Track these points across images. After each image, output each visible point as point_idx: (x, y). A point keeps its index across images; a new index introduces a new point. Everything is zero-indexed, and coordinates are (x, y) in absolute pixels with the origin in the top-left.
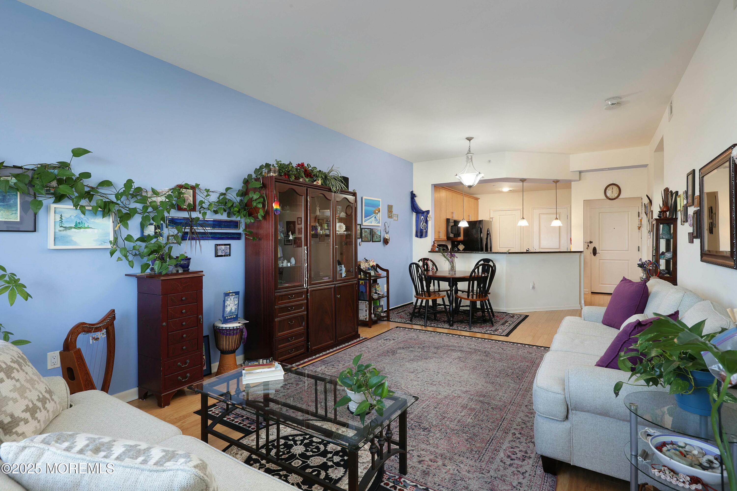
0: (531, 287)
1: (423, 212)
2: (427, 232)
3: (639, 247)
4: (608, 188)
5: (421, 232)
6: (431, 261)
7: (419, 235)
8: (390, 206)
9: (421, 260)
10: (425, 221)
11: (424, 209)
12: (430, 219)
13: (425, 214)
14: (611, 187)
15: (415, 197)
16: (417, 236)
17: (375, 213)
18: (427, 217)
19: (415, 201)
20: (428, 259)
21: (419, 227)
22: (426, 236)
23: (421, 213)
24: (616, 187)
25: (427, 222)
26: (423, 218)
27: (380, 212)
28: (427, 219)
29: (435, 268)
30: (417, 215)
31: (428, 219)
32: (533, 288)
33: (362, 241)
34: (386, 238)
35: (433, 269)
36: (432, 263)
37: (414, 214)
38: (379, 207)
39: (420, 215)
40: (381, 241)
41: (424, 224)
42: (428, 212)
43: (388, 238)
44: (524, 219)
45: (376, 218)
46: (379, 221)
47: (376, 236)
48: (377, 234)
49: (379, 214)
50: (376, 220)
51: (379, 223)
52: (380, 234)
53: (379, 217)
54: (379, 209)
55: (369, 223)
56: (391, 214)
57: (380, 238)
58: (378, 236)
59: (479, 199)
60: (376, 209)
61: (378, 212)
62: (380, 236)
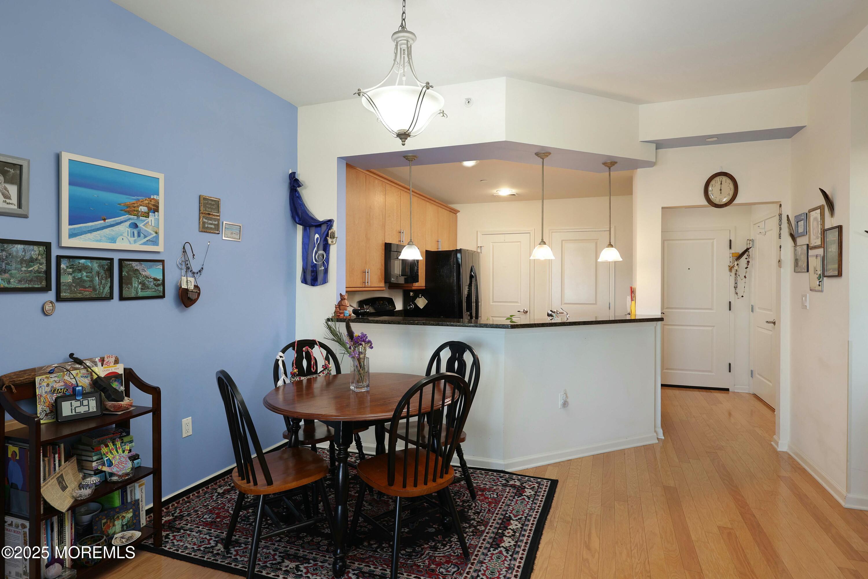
0: (560, 402)
1: (318, 225)
2: (326, 271)
3: (730, 302)
4: (713, 182)
5: (312, 271)
6: (322, 345)
7: (309, 278)
8: (205, 199)
9: (292, 345)
10: (321, 247)
11: (321, 217)
12: (334, 240)
13: (324, 228)
14: (718, 179)
15: (299, 186)
16: (304, 281)
17: (130, 210)
18: (327, 235)
19: (299, 197)
20: (311, 343)
21: (310, 258)
22: (325, 281)
23: (313, 226)
24: (729, 181)
25: (326, 247)
26: (318, 238)
27: (156, 209)
28: (326, 240)
29: (332, 365)
30: (305, 230)
31: (330, 241)
32: (565, 404)
33: (59, 299)
34: (184, 286)
35: (325, 367)
36: (324, 352)
37: (300, 229)
38: (155, 197)
39: (313, 230)
40: (163, 296)
41: (321, 252)
42: (329, 223)
43: (191, 287)
44: (545, 243)
45: (138, 229)
46: (151, 238)
47: (140, 283)
48: (147, 277)
49: (152, 217)
50: (139, 233)
51: (154, 245)
52: (160, 277)
53: (153, 225)
54: (153, 201)
55: (100, 241)
56: (211, 222)
57: (161, 288)
58: (151, 282)
59: (459, 211)
60: (138, 200)
61: (150, 209)
62: (159, 280)
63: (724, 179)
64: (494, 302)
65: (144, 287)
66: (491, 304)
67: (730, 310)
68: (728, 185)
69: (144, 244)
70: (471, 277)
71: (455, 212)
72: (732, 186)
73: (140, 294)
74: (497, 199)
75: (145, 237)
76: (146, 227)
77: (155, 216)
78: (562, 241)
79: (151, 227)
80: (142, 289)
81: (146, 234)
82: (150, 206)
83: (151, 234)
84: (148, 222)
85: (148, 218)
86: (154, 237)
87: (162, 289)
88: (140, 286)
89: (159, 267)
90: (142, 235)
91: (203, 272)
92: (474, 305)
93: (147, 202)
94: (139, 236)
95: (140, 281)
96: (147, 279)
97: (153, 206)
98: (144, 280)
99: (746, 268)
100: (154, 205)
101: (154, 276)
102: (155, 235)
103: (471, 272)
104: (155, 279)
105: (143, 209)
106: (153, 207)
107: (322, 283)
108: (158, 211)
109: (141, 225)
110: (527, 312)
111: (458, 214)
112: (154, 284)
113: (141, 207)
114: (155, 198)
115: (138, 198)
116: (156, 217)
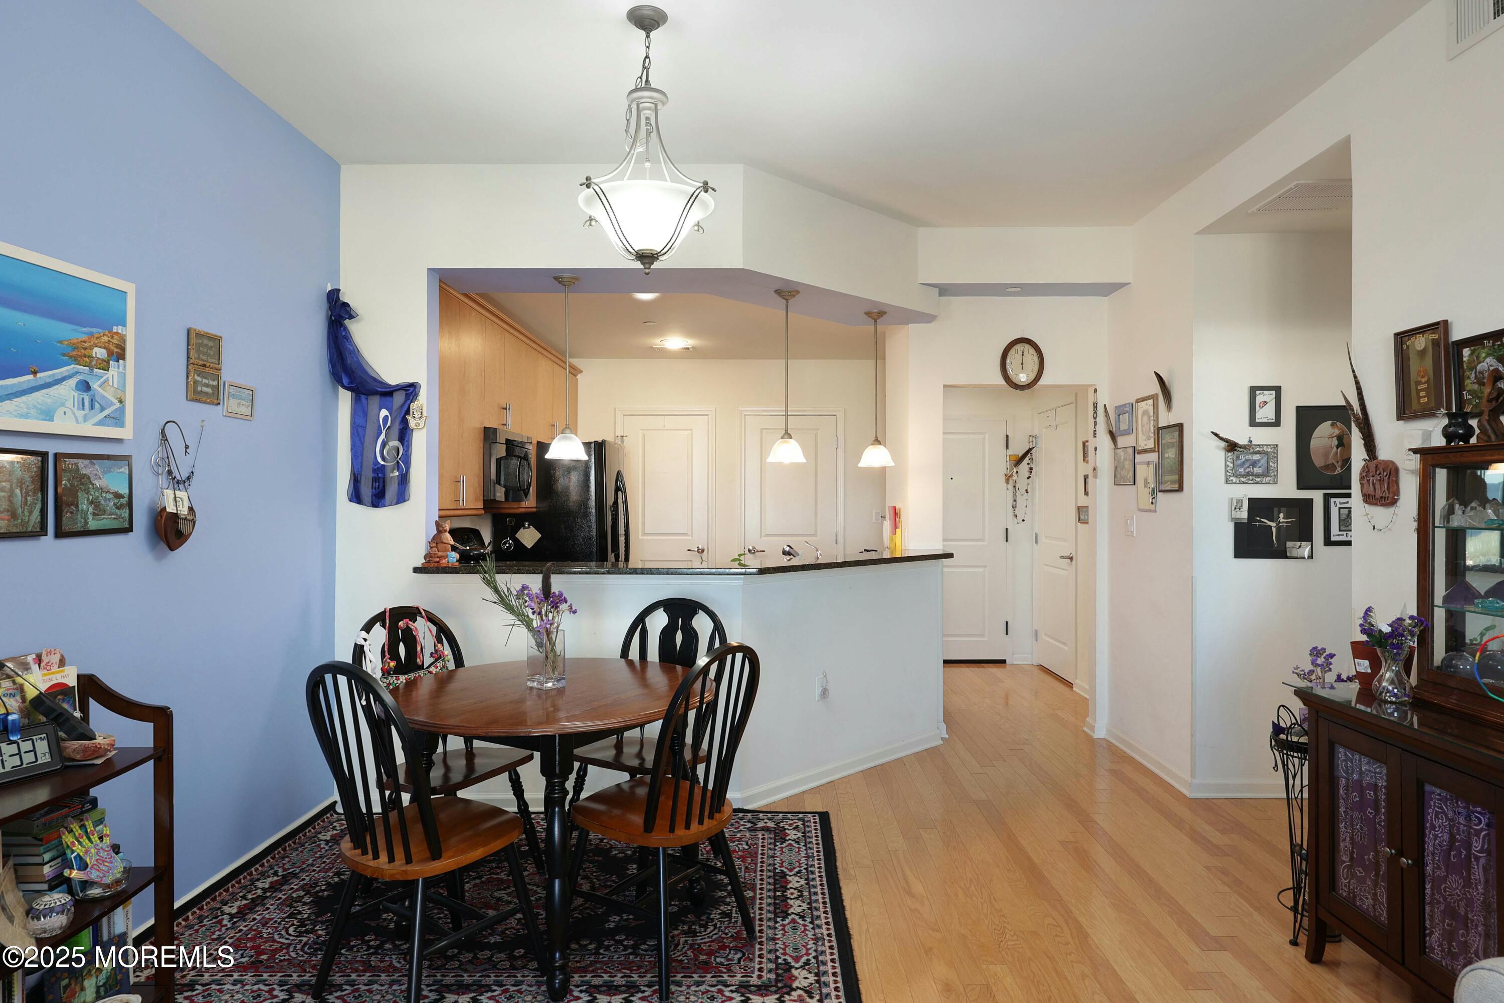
0: (818, 691)
1: (387, 392)
2: (404, 480)
3: (1007, 529)
4: (1012, 352)
5: (375, 480)
6: (431, 618)
7: (367, 491)
8: (199, 335)
9: (379, 618)
10: (395, 432)
11: (392, 377)
12: (422, 422)
13: (399, 398)
14: (1018, 347)
15: (351, 317)
16: (356, 497)
17: (78, 354)
18: (408, 412)
19: (348, 337)
20: (411, 613)
21: (368, 455)
22: (402, 497)
23: (375, 393)
24: (1032, 351)
25: (405, 434)
26: (386, 418)
27: (120, 356)
28: (405, 422)
29: (447, 651)
30: (356, 401)
31: (412, 423)
32: (825, 693)
34: (171, 509)
35: (437, 656)
36: (434, 629)
37: (345, 398)
38: (120, 329)
39: (375, 401)
40: (129, 529)
41: (395, 443)
42: (410, 390)
43: (184, 511)
44: (790, 437)
45: (91, 393)
46: (112, 412)
47: (92, 503)
48: (102, 490)
49: (114, 370)
50: (92, 400)
51: (116, 425)
52: (124, 491)
53: (115, 385)
54: (116, 337)
56: (207, 381)
57: (125, 513)
58: (109, 500)
59: (581, 372)
60: (91, 335)
61: (110, 353)
62: (123, 497)
63: (1027, 347)
64: (644, 534)
65: (99, 510)
66: (641, 537)
67: (1007, 540)
68: (1031, 357)
69: (101, 423)
70: (617, 489)
71: (575, 371)
72: (1036, 359)
73: (93, 524)
74: (662, 354)
75: (103, 409)
76: (103, 390)
77: (118, 368)
78: (762, 430)
79: (112, 389)
80: (94, 514)
81: (104, 404)
82: (112, 347)
83: (112, 404)
84: (108, 379)
85: (108, 370)
86: (116, 410)
87: (127, 515)
88: (91, 510)
89: (122, 470)
90: (97, 406)
91: (194, 480)
92: (622, 539)
93: (106, 339)
94: (92, 407)
95: (91, 498)
96: (104, 495)
97: (117, 347)
98: (98, 497)
99: (1029, 478)
100: (118, 346)
101: (114, 488)
102: (118, 405)
103: (616, 483)
104: (118, 496)
105: (100, 353)
106: (116, 350)
107: (395, 501)
108: (124, 359)
109: (95, 385)
110: (703, 551)
111: (579, 376)
112: (115, 504)
113: (96, 349)
114: (120, 331)
115: (91, 330)
116: (121, 368)
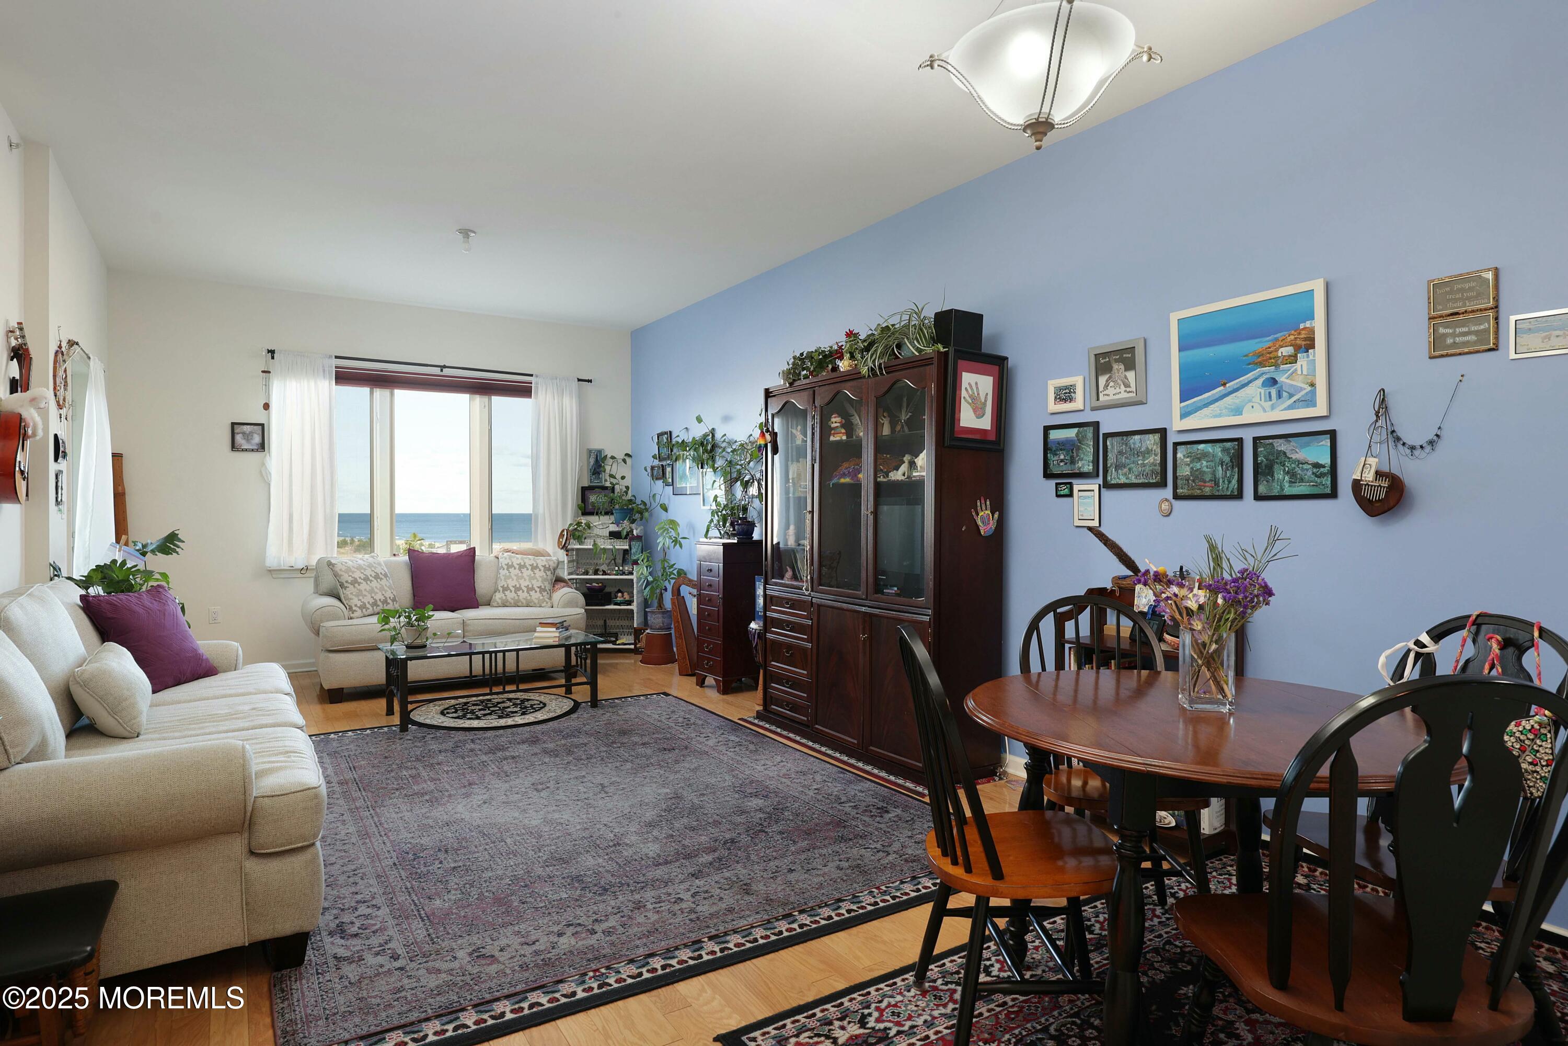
17: (1265, 359)
33: (1176, 497)
38: (1308, 324)
40: (1333, 495)
45: (1278, 386)
46: (1303, 396)
47: (1288, 473)
48: (1300, 463)
49: (1303, 360)
50: (1279, 391)
51: (1308, 406)
52: (1326, 460)
53: (1305, 372)
54: (1303, 332)
55: (1220, 416)
56: (1465, 329)
57: (1327, 481)
58: (1307, 470)
60: (1277, 340)
61: (1298, 348)
62: (1324, 467)
65: (1294, 479)
69: (1290, 408)
73: (1288, 490)
75: (1291, 396)
76: (1291, 380)
77: (1308, 356)
79: (1301, 378)
80: (1290, 482)
81: (1291, 391)
82: (1298, 342)
83: (1302, 389)
84: (1296, 370)
85: (1296, 362)
86: (1307, 394)
87: (1329, 483)
88: (1287, 478)
89: (1323, 443)
90: (1285, 394)
91: (1441, 442)
93: (1292, 337)
94: (1279, 396)
95: (1287, 469)
96: (1300, 466)
97: (1305, 341)
98: (1294, 468)
100: (1305, 339)
101: (1312, 459)
102: (1309, 388)
104: (1317, 465)
105: (1287, 351)
106: (1304, 343)
108: (1313, 347)
109: (1282, 379)
112: (1313, 473)
113: (1281, 350)
114: (1308, 326)
115: (1276, 336)
116: (1311, 357)
